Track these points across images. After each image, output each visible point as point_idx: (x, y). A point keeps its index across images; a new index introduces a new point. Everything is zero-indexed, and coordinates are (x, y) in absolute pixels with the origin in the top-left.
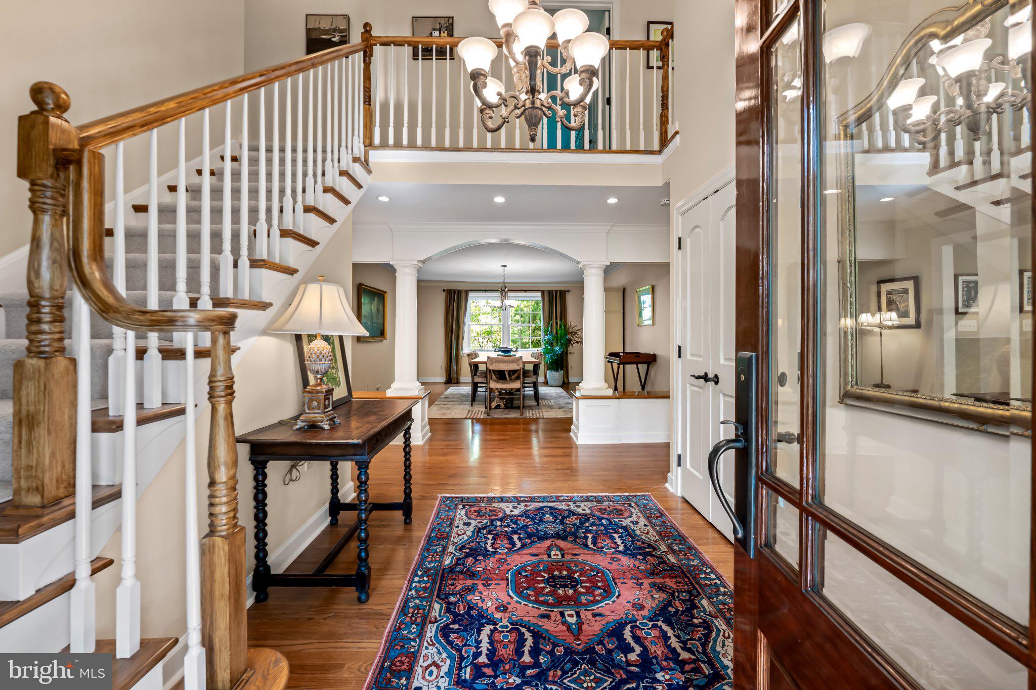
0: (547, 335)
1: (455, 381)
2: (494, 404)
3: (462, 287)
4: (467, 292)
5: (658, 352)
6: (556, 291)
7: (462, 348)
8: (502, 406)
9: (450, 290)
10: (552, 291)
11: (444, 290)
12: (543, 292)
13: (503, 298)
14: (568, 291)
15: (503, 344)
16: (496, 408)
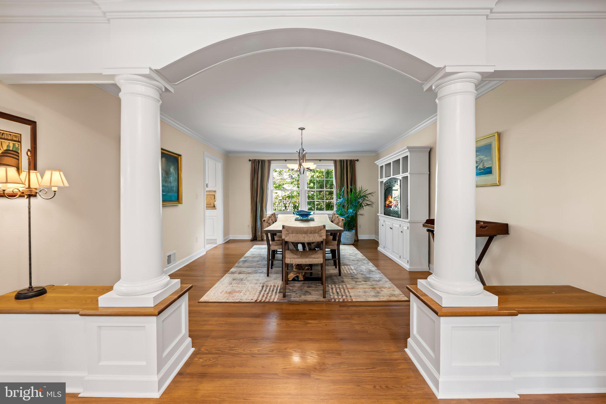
0: (340, 198)
1: (260, 239)
2: (291, 276)
3: (266, 158)
4: (269, 161)
5: (510, 223)
6: (347, 160)
7: (266, 210)
8: (301, 278)
9: (255, 160)
10: (344, 160)
11: (250, 160)
12: (335, 161)
13: (302, 161)
14: (357, 160)
15: (301, 208)
16: (294, 280)
